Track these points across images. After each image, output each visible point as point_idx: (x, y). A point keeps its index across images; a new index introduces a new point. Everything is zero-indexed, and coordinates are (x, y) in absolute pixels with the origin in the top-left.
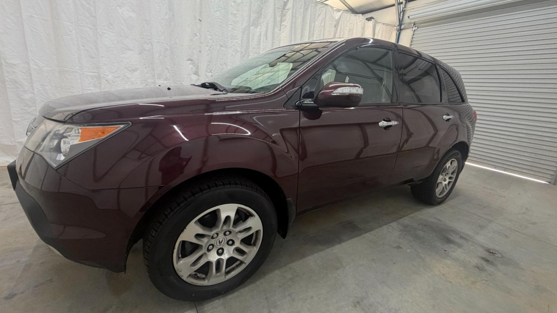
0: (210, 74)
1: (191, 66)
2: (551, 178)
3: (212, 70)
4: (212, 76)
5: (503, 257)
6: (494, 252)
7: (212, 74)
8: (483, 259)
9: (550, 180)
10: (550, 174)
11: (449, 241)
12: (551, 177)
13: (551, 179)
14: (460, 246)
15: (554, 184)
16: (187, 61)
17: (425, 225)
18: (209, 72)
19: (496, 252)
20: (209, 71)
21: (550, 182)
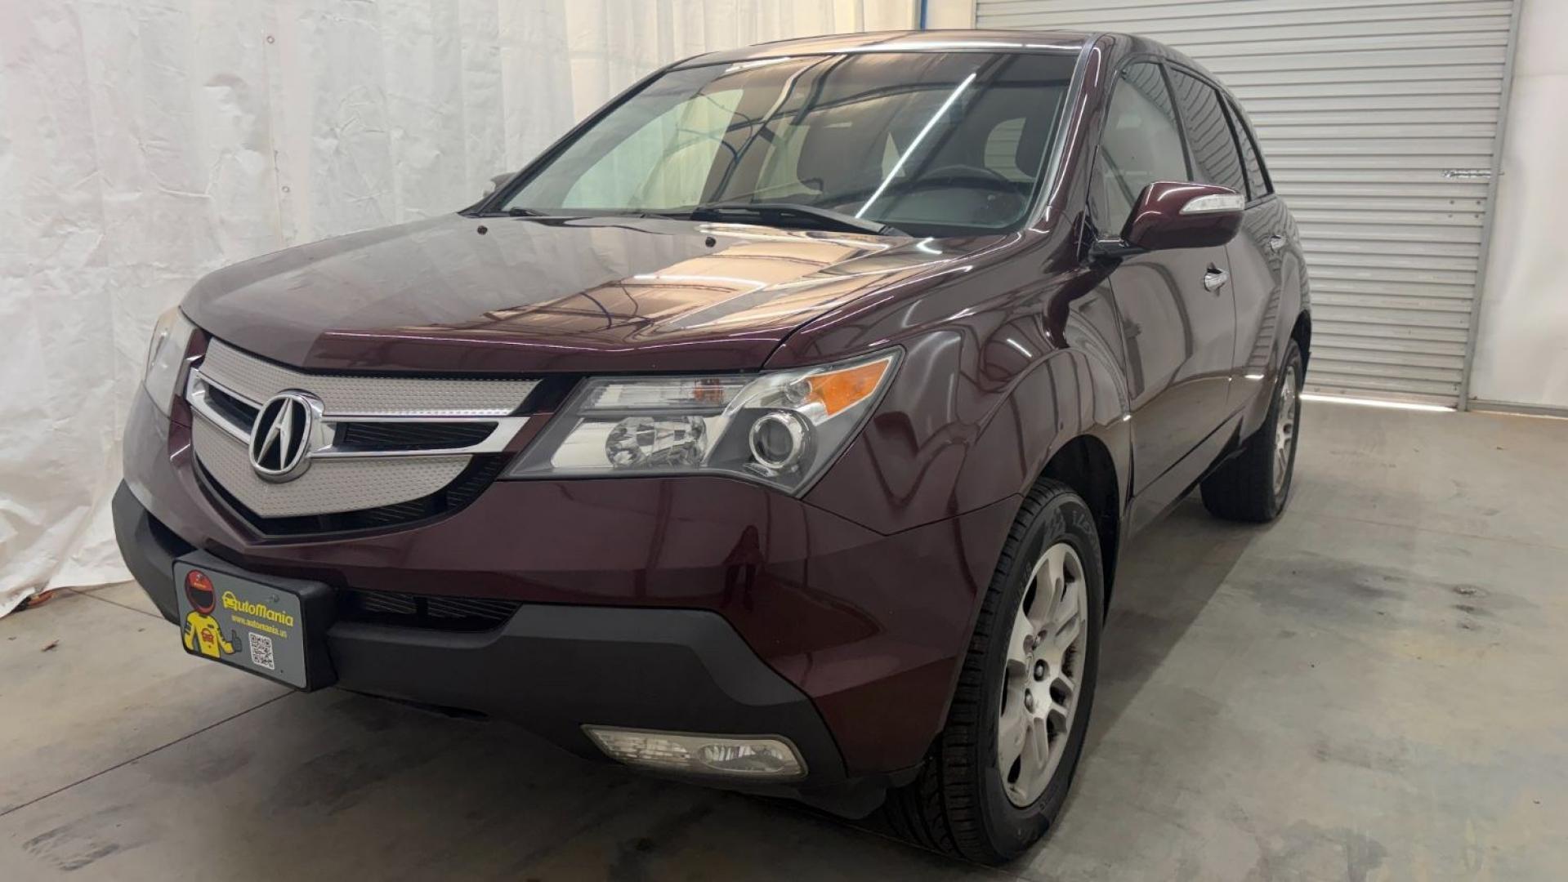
0: (331, 143)
1: (232, 110)
2: (1456, 393)
3: (337, 126)
4: (337, 151)
5: (1488, 594)
6: (1468, 590)
7: (335, 142)
8: (1461, 608)
9: (1455, 400)
10: (1451, 382)
11: (1371, 593)
12: (1456, 389)
13: (1458, 396)
14: (1401, 597)
15: (1466, 410)
16: (208, 88)
17: (1294, 573)
18: (325, 137)
19: (1474, 590)
20: (326, 128)
21: (1455, 407)
